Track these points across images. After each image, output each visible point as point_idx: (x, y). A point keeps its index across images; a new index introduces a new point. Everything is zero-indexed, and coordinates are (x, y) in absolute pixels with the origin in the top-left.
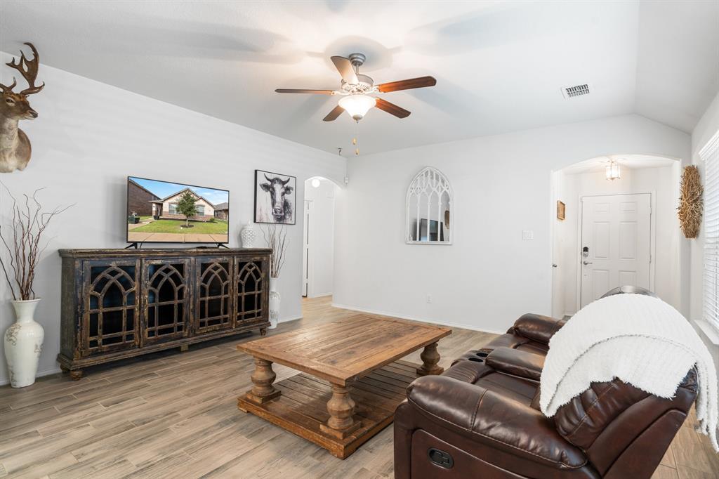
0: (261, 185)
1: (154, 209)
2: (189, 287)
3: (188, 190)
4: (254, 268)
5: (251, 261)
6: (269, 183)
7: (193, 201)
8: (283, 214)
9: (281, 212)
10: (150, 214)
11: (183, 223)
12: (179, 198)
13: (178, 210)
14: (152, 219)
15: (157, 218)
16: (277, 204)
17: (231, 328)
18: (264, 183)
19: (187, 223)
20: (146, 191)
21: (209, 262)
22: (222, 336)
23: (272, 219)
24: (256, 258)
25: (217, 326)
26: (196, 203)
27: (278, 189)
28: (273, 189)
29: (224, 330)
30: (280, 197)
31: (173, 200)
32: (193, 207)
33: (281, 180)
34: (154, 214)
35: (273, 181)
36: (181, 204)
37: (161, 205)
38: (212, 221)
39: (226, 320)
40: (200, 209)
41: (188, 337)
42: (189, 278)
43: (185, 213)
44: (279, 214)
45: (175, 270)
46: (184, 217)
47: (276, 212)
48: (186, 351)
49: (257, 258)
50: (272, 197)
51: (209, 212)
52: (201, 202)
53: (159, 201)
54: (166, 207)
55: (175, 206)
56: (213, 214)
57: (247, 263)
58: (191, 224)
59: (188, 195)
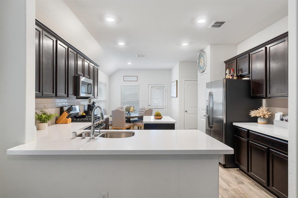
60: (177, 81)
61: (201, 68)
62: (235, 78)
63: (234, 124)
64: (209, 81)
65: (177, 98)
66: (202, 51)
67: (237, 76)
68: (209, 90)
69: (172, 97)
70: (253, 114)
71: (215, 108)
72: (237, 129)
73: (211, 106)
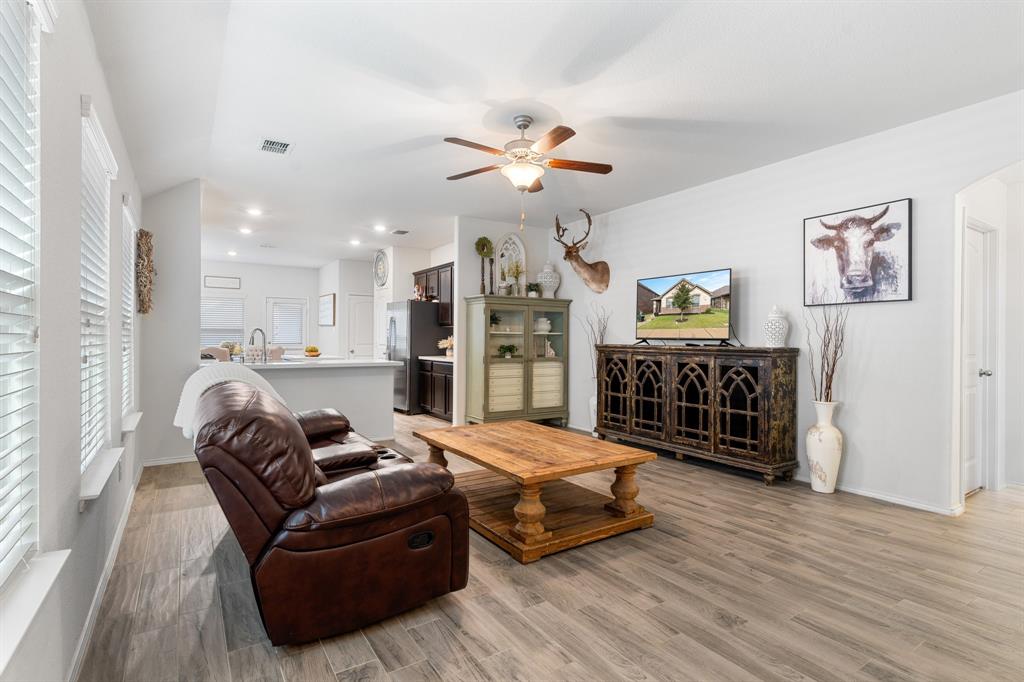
0: (813, 243)
1: (655, 306)
2: (666, 386)
3: (683, 280)
4: (743, 376)
5: (739, 364)
6: (832, 233)
7: (688, 291)
8: (870, 283)
9: (864, 281)
10: (652, 312)
11: (678, 317)
12: (675, 291)
13: (673, 304)
14: (653, 316)
15: (656, 315)
16: (852, 267)
17: (709, 451)
18: (820, 236)
19: (681, 317)
20: (650, 291)
21: (685, 361)
22: (697, 455)
23: (840, 296)
24: (745, 361)
25: (694, 441)
26: (691, 293)
27: (856, 237)
28: (843, 241)
29: (701, 449)
30: (861, 252)
31: (670, 294)
32: (687, 299)
33: (862, 219)
34: (654, 311)
35: (843, 226)
36: (677, 297)
37: (659, 301)
38: (708, 312)
39: (706, 438)
40: (694, 300)
41: (664, 441)
42: (666, 378)
43: (680, 307)
44: (858, 285)
45: (654, 367)
46: (679, 311)
47: (850, 282)
48: (679, 460)
49: (749, 362)
50: (840, 257)
51: (705, 301)
52: (697, 291)
53: (658, 298)
54: (664, 304)
55: (671, 300)
56: (709, 303)
57: (732, 367)
58: (686, 317)
59: (683, 286)
60: (334, 295)
61: (380, 278)
62: (424, 299)
63: (420, 358)
64: (391, 301)
65: (334, 328)
66: (381, 252)
67: (426, 297)
68: (390, 314)
69: (322, 326)
70: (442, 344)
71: (398, 347)
72: (422, 364)
73: (393, 344)
